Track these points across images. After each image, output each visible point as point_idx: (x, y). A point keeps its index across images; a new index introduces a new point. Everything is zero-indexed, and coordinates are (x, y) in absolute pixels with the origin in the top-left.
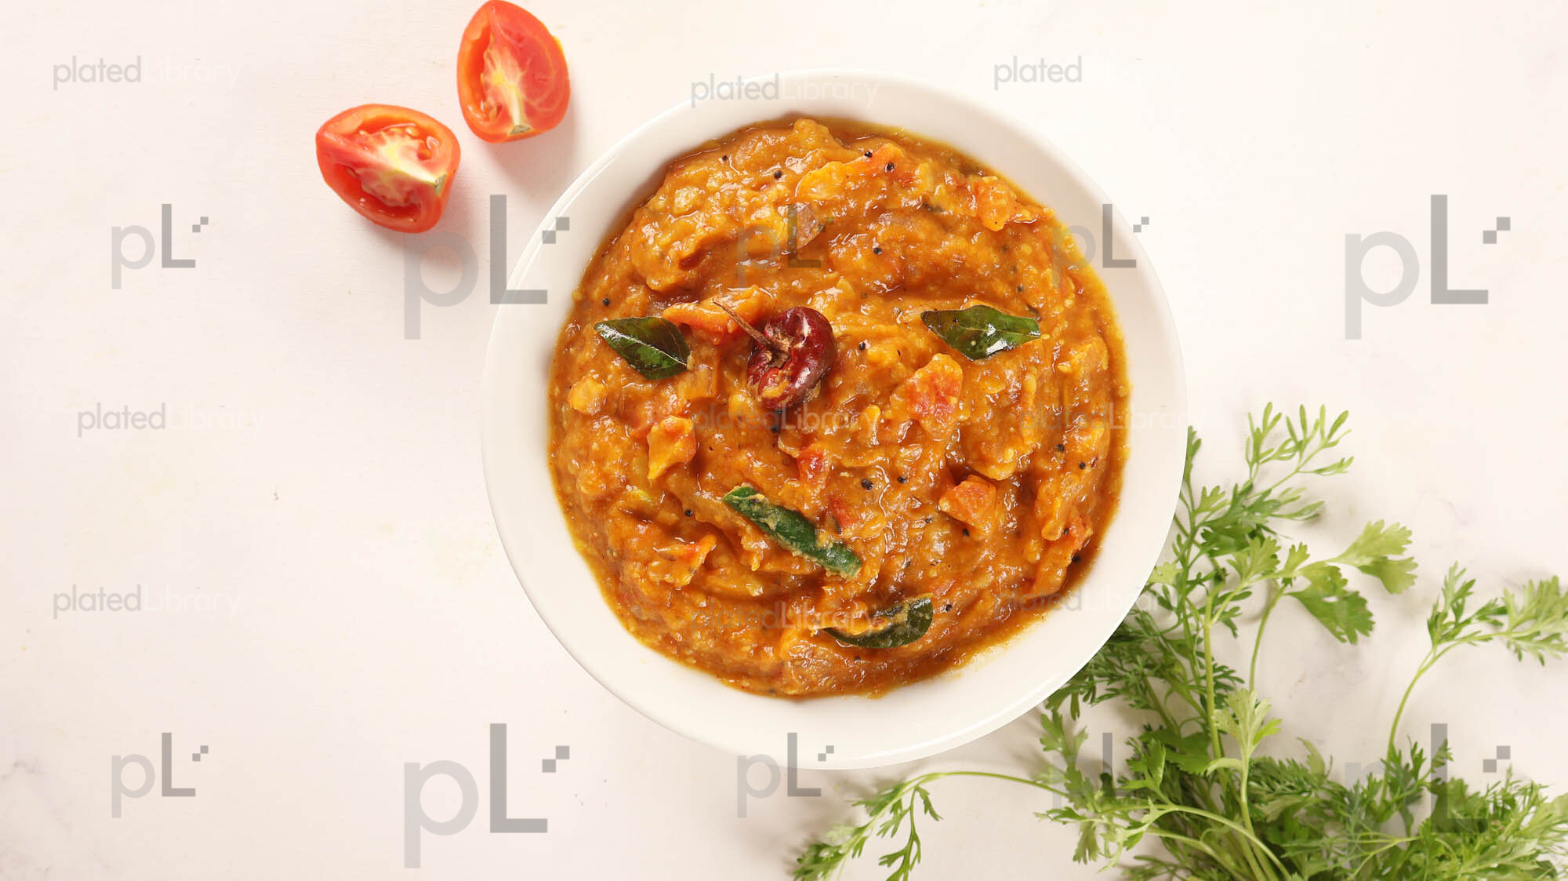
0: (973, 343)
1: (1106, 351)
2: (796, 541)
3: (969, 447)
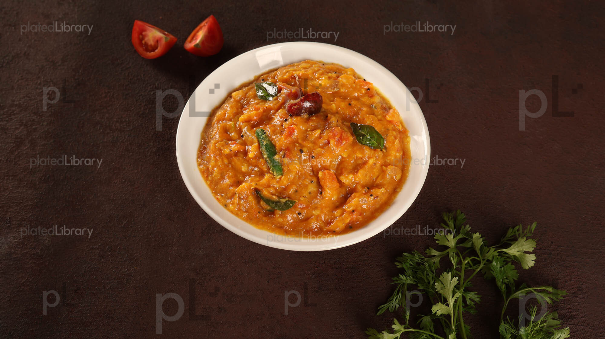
0: (361, 137)
2: (268, 152)
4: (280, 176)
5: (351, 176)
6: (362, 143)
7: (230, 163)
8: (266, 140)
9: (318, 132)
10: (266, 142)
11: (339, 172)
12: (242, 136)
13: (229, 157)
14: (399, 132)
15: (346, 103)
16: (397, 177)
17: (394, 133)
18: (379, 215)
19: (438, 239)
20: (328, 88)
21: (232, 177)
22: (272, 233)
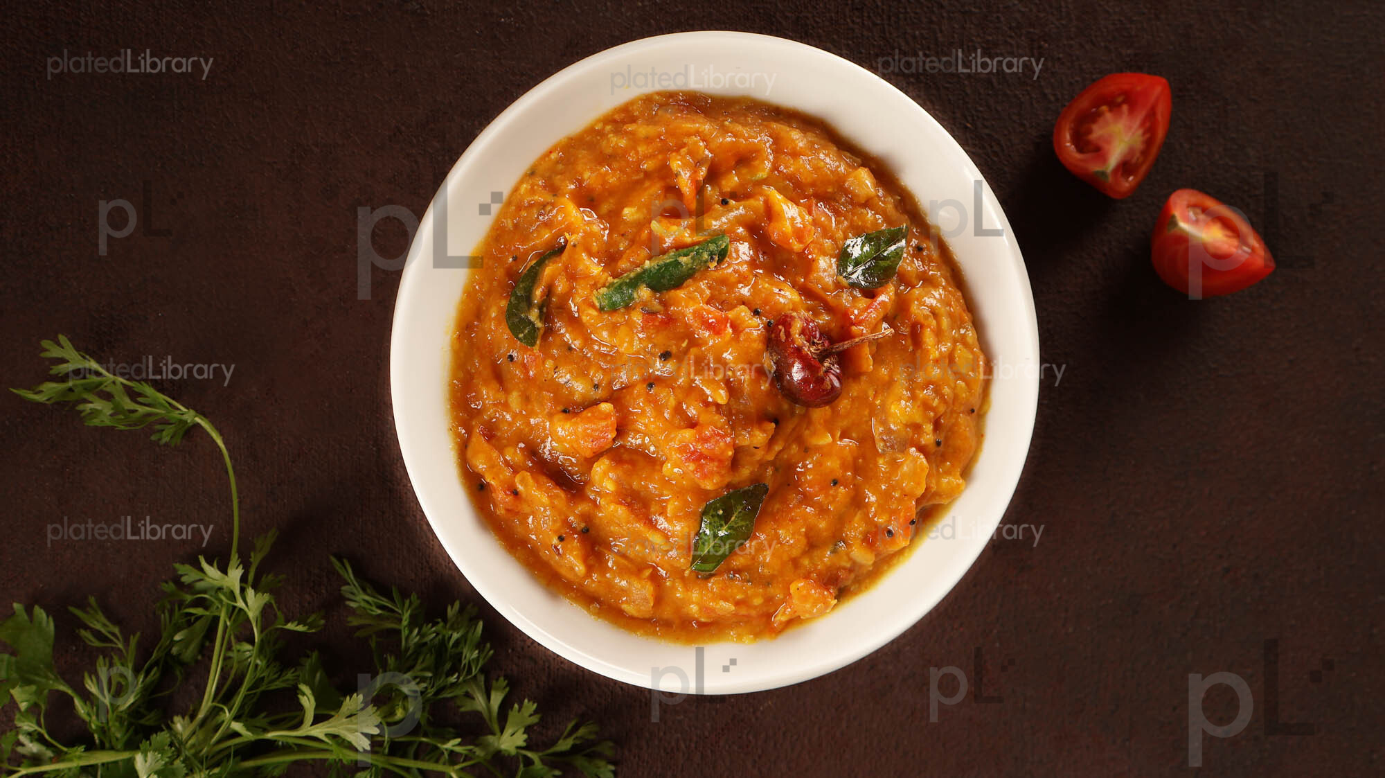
0: (721, 512)
2: (659, 269)
3: (635, 457)
4: (597, 304)
5: (609, 486)
6: (704, 513)
7: (647, 175)
8: (693, 263)
9: (722, 396)
10: (687, 264)
11: (626, 456)
12: (724, 202)
13: (665, 174)
14: (769, 616)
15: (838, 474)
16: (629, 609)
17: (758, 601)
18: (518, 559)
19: (523, 709)
20: (884, 423)
21: (604, 183)
22: (464, 293)
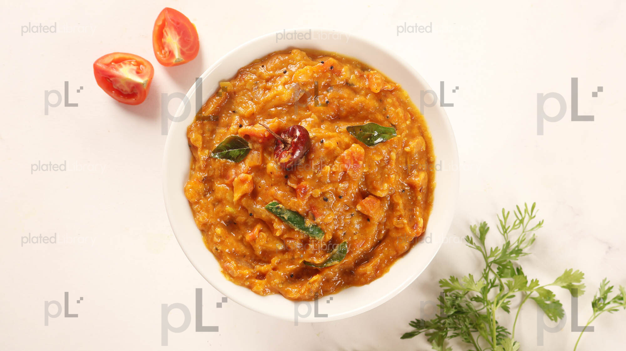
0: (369, 139)
1: (424, 143)
2: (296, 224)
4: (323, 237)
5: (386, 186)
6: (373, 145)
9: (327, 168)
12: (251, 215)
14: (391, 92)
16: (423, 145)
17: (390, 100)
